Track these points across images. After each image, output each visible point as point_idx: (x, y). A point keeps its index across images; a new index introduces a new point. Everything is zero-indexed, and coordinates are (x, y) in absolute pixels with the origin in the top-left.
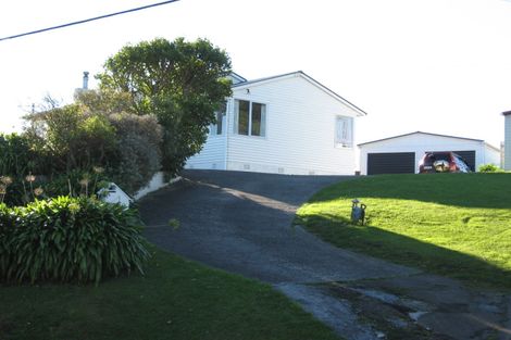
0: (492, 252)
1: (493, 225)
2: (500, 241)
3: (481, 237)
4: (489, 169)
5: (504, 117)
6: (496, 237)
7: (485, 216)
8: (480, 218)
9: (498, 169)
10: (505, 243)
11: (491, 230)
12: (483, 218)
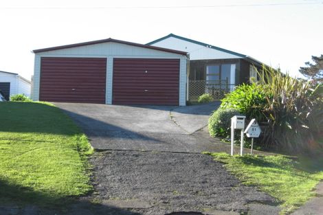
0: (13, 171)
1: (17, 147)
2: (20, 161)
3: (5, 157)
4: (20, 98)
5: (34, 54)
6: (17, 157)
7: (10, 139)
8: (6, 141)
9: (28, 99)
10: (25, 163)
11: (14, 151)
12: (7, 141)
